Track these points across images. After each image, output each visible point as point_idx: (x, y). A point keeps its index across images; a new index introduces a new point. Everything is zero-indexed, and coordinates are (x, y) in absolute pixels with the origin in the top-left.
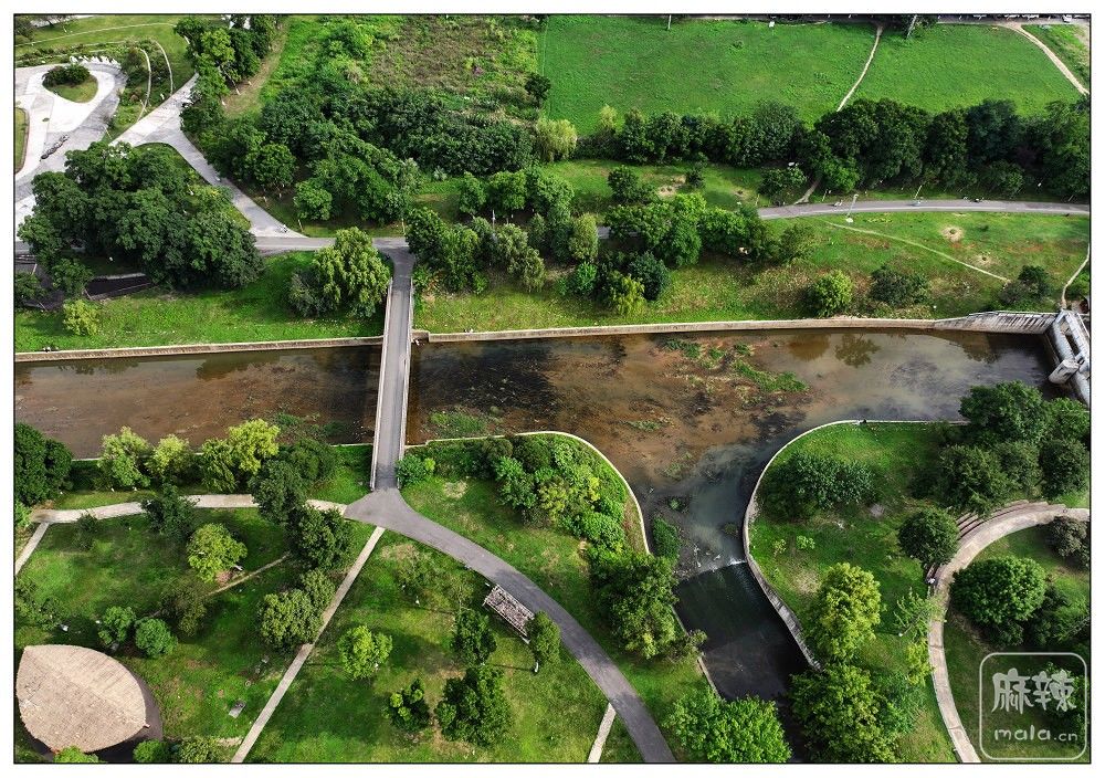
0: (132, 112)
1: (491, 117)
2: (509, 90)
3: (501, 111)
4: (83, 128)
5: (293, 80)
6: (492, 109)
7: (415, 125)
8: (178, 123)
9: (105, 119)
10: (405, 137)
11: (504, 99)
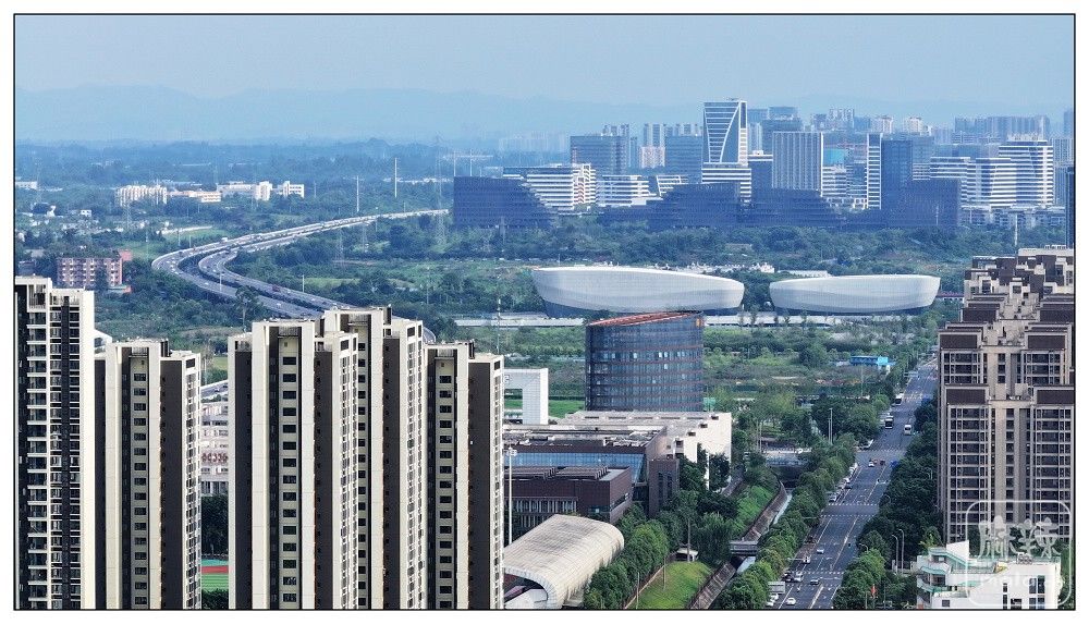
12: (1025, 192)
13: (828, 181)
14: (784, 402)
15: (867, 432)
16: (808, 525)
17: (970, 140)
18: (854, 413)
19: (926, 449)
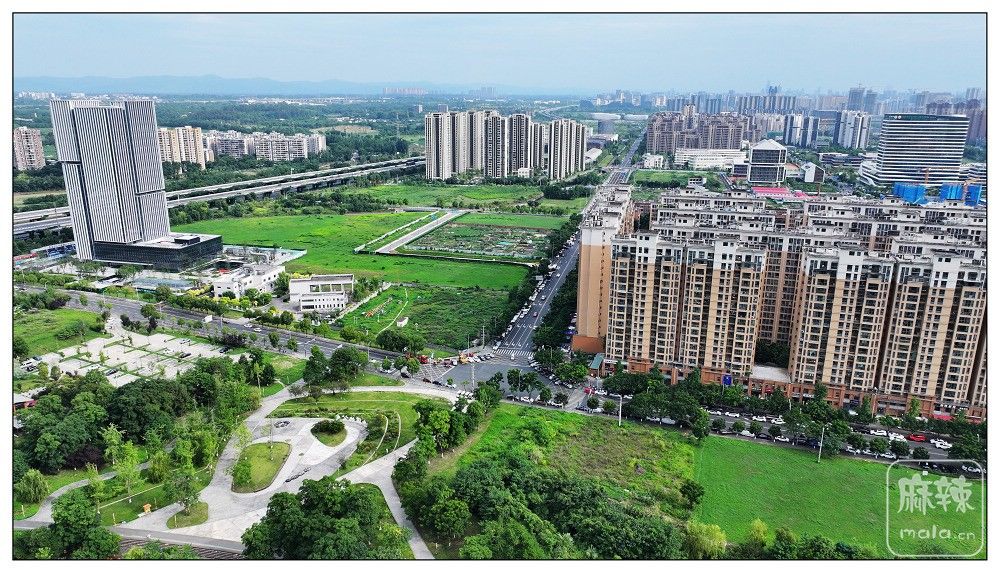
0: (362, 458)
1: (646, 510)
2: (666, 491)
3: (656, 508)
4: (323, 464)
5: (487, 453)
6: (648, 504)
7: (578, 506)
8: (391, 471)
9: (341, 460)
10: (567, 514)
11: (659, 496)
12: (661, 103)
14: (625, 133)
15: (637, 137)
18: (635, 135)
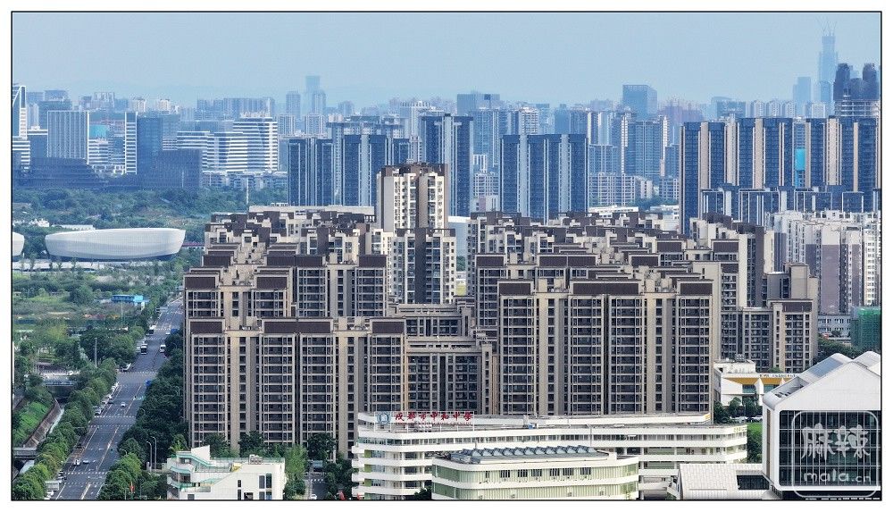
12: (255, 160)
13: (93, 152)
14: (57, 333)
15: (126, 357)
16: (78, 434)
17: (209, 118)
18: (114, 342)
19: (174, 371)
